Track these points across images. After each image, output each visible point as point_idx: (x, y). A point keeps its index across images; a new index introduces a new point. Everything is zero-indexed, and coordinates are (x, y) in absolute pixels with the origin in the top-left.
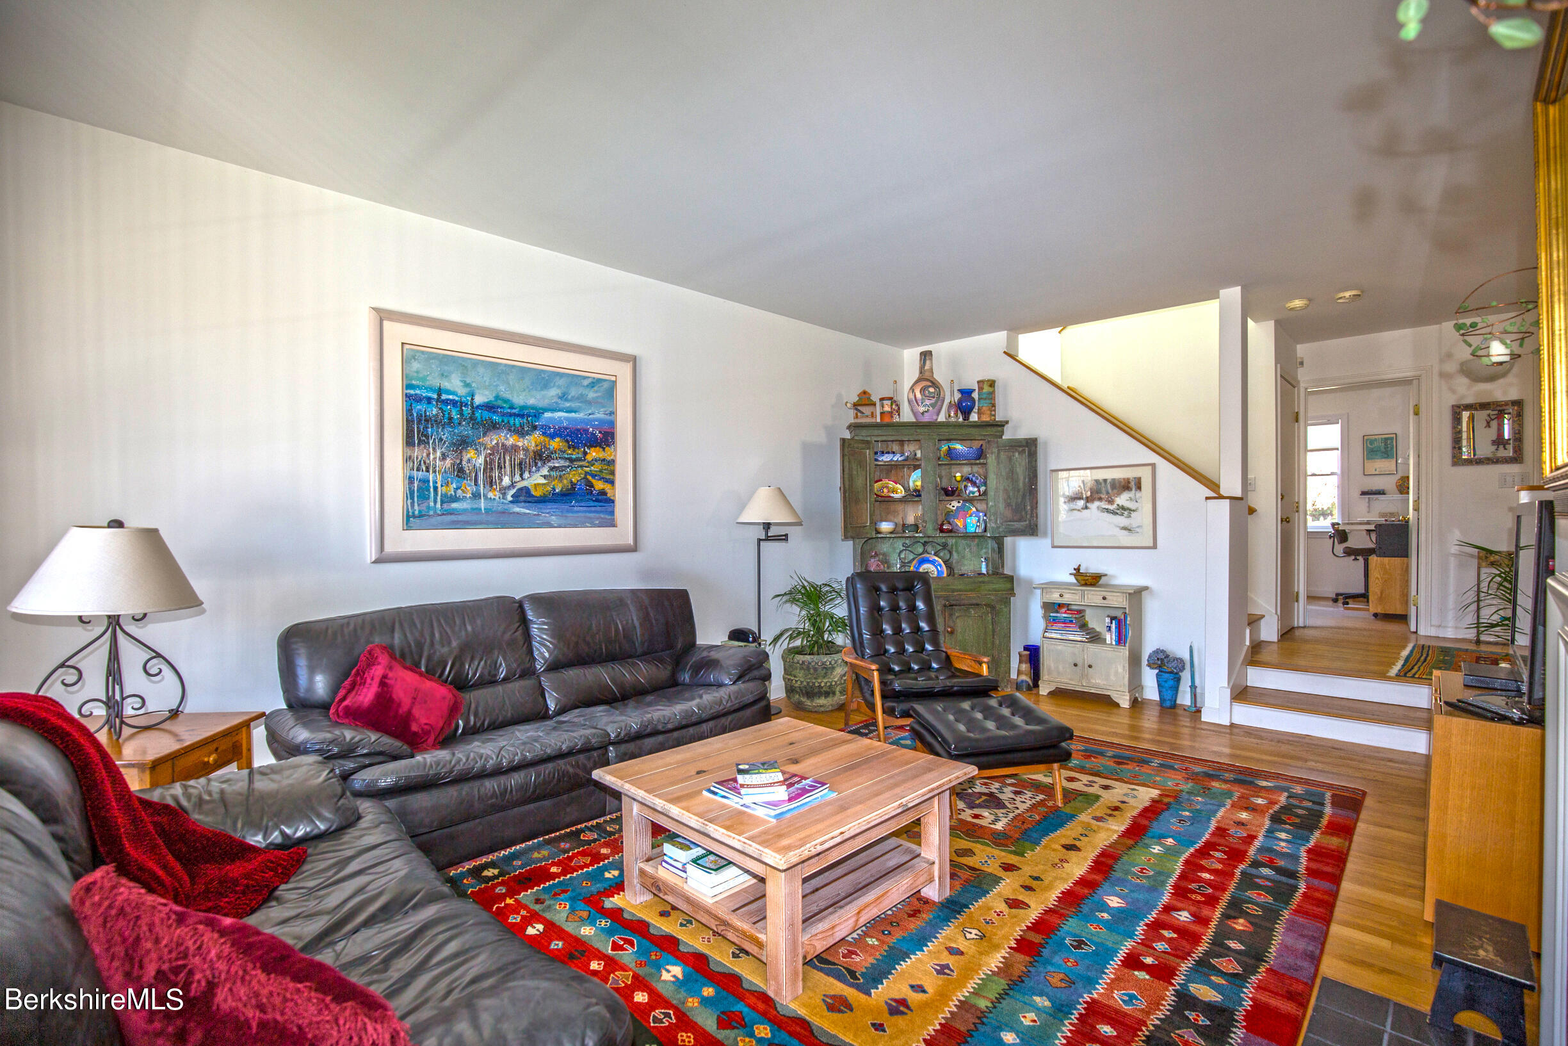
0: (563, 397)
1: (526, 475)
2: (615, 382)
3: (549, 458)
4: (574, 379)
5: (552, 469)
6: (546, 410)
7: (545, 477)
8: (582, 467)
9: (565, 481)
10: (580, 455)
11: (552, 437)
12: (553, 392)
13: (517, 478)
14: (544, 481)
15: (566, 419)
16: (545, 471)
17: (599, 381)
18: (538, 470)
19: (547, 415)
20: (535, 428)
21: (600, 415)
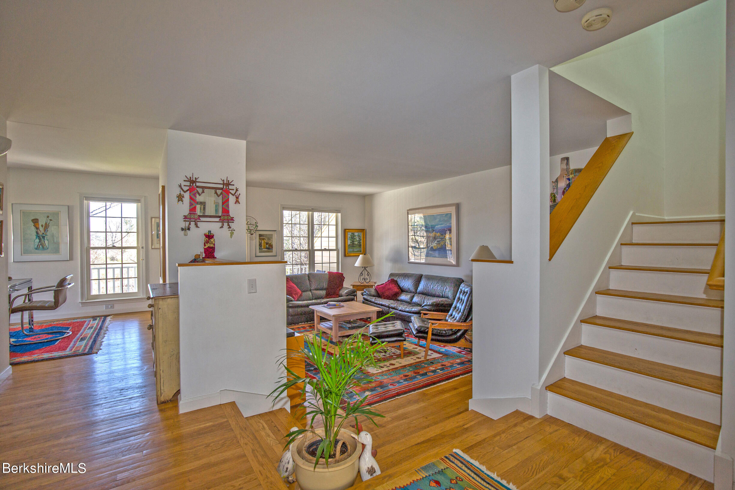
0: (440, 221)
1: (432, 243)
2: (451, 213)
3: (437, 239)
4: (441, 215)
5: (438, 241)
6: (436, 225)
7: (436, 244)
8: (444, 240)
9: (440, 245)
10: (443, 237)
11: (437, 232)
12: (437, 220)
13: (431, 244)
14: (436, 245)
15: (440, 227)
16: (436, 242)
17: (447, 214)
18: (435, 242)
19: (436, 227)
20: (434, 231)
21: (448, 225)
